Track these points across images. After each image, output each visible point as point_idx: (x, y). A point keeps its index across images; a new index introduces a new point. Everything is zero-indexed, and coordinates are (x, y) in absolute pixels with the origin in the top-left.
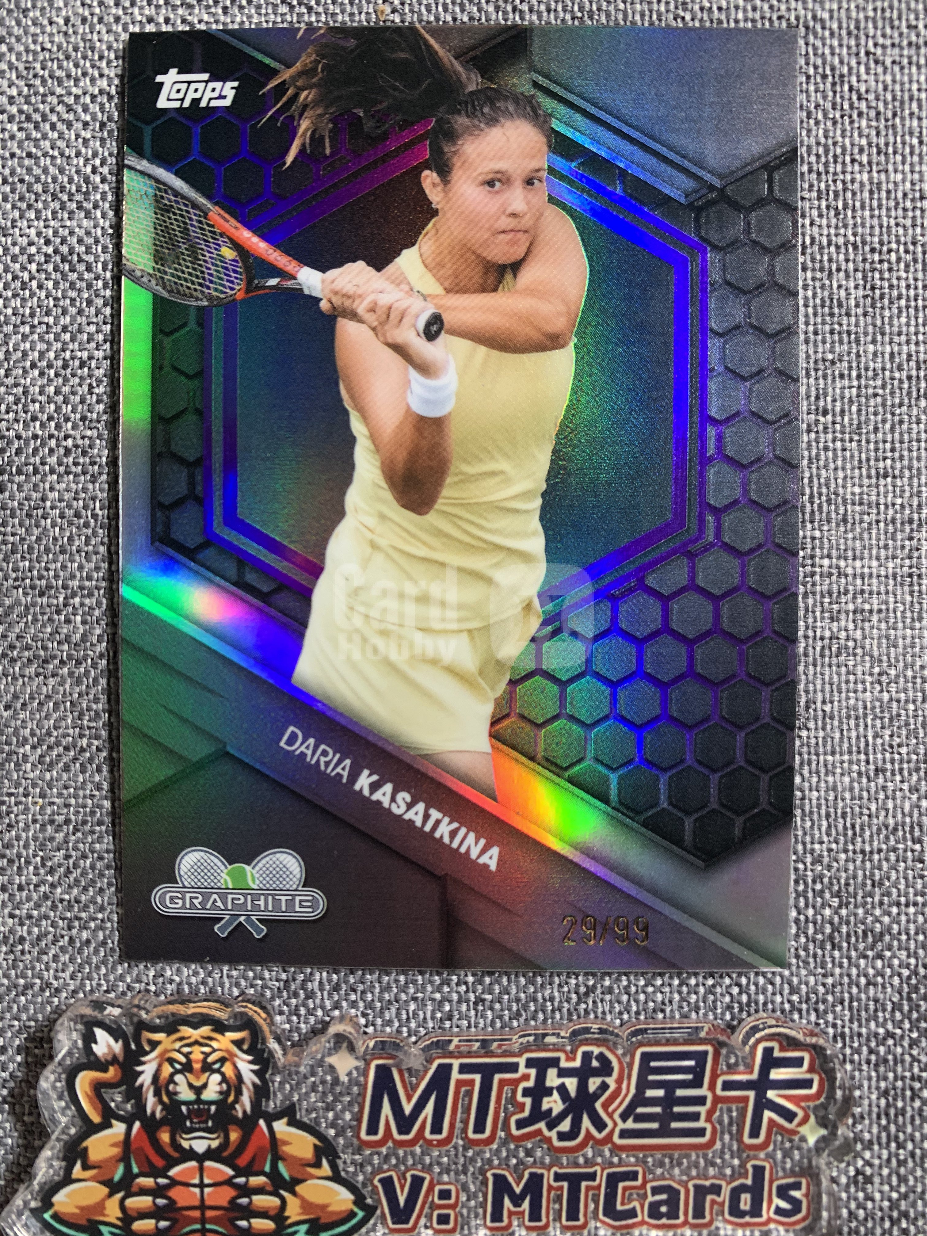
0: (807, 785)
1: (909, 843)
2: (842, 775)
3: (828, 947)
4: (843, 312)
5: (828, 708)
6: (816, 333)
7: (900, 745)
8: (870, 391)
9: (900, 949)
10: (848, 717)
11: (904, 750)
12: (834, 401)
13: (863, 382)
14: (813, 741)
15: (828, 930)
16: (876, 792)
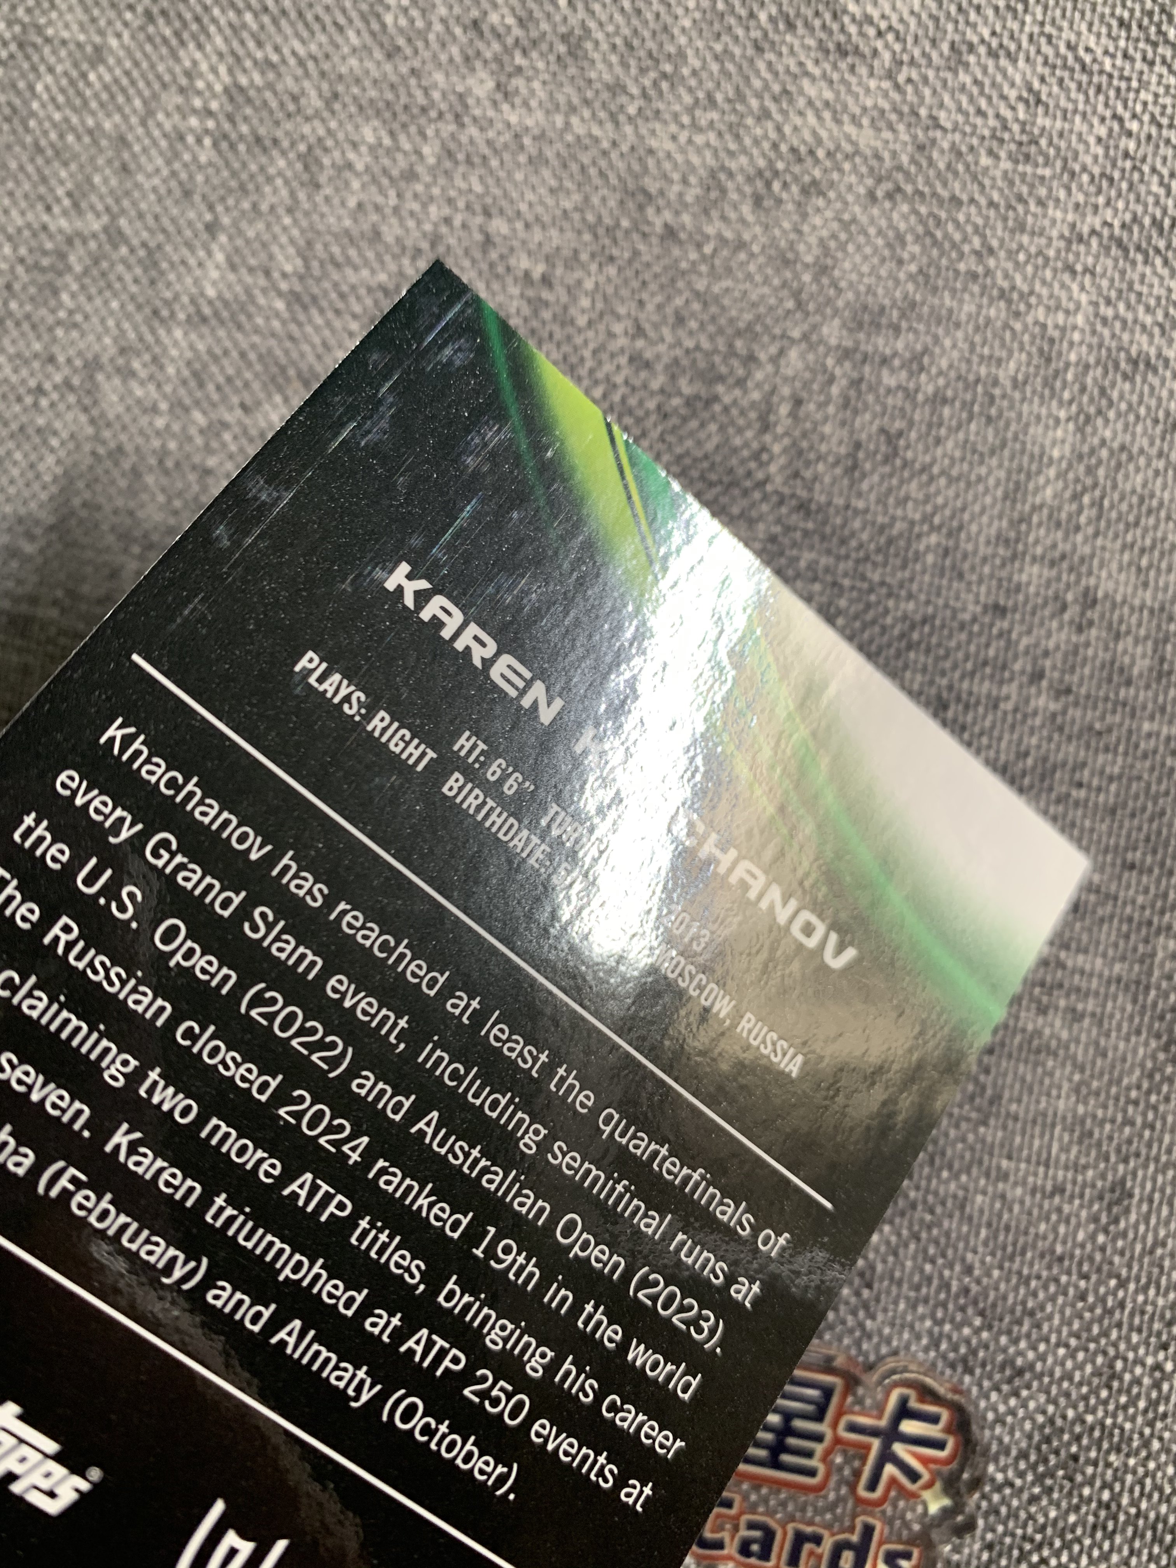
0: (972, 1186)
1: (1074, 1277)
2: (1016, 1184)
3: (960, 1369)
4: (1123, 679)
5: (1014, 1107)
6: (1088, 697)
7: (1085, 1167)
8: (1135, 772)
9: (1039, 1390)
10: (1034, 1122)
11: (1090, 1173)
12: (1092, 774)
13: (1129, 760)
14: (989, 1139)
15: (963, 1350)
16: (1049, 1213)
